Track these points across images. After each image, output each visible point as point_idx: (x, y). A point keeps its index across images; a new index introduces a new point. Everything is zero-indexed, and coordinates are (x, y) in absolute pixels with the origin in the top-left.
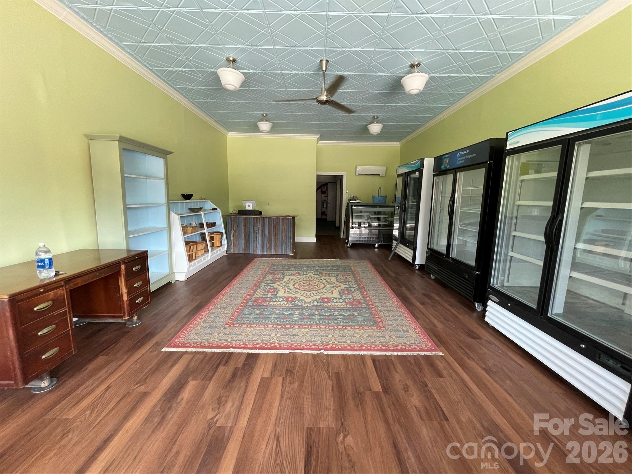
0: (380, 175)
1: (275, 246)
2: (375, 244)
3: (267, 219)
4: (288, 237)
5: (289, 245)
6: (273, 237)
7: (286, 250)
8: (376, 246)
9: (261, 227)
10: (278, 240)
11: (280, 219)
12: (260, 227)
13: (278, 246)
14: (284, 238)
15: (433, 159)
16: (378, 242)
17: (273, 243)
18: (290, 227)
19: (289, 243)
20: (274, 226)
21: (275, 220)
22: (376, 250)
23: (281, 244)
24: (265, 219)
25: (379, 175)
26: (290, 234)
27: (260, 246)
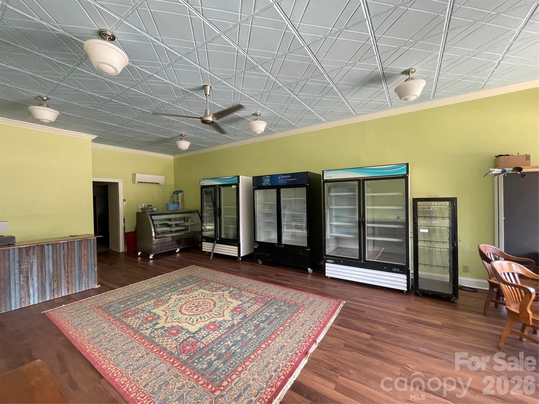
0: (160, 184)
1: (68, 283)
2: (176, 250)
3: (50, 247)
4: (90, 265)
5: (93, 276)
6: (63, 271)
7: (88, 283)
8: (178, 250)
9: (37, 260)
10: (73, 273)
11: (76, 243)
12: (35, 260)
13: (74, 281)
14: (84, 267)
15: (252, 178)
16: (179, 248)
17: (63, 281)
18: (92, 252)
19: (93, 273)
20: (64, 255)
21: (66, 246)
22: (178, 255)
23: (79, 277)
24: (46, 247)
25: (158, 183)
26: (93, 260)
27: (36, 290)
